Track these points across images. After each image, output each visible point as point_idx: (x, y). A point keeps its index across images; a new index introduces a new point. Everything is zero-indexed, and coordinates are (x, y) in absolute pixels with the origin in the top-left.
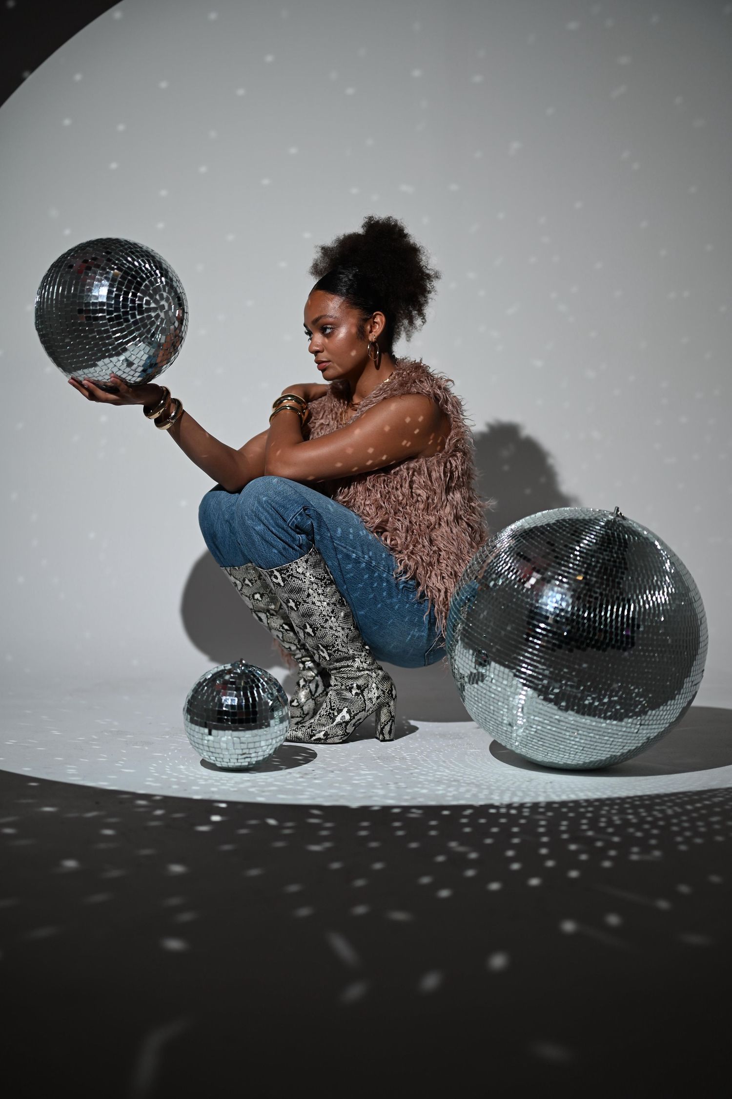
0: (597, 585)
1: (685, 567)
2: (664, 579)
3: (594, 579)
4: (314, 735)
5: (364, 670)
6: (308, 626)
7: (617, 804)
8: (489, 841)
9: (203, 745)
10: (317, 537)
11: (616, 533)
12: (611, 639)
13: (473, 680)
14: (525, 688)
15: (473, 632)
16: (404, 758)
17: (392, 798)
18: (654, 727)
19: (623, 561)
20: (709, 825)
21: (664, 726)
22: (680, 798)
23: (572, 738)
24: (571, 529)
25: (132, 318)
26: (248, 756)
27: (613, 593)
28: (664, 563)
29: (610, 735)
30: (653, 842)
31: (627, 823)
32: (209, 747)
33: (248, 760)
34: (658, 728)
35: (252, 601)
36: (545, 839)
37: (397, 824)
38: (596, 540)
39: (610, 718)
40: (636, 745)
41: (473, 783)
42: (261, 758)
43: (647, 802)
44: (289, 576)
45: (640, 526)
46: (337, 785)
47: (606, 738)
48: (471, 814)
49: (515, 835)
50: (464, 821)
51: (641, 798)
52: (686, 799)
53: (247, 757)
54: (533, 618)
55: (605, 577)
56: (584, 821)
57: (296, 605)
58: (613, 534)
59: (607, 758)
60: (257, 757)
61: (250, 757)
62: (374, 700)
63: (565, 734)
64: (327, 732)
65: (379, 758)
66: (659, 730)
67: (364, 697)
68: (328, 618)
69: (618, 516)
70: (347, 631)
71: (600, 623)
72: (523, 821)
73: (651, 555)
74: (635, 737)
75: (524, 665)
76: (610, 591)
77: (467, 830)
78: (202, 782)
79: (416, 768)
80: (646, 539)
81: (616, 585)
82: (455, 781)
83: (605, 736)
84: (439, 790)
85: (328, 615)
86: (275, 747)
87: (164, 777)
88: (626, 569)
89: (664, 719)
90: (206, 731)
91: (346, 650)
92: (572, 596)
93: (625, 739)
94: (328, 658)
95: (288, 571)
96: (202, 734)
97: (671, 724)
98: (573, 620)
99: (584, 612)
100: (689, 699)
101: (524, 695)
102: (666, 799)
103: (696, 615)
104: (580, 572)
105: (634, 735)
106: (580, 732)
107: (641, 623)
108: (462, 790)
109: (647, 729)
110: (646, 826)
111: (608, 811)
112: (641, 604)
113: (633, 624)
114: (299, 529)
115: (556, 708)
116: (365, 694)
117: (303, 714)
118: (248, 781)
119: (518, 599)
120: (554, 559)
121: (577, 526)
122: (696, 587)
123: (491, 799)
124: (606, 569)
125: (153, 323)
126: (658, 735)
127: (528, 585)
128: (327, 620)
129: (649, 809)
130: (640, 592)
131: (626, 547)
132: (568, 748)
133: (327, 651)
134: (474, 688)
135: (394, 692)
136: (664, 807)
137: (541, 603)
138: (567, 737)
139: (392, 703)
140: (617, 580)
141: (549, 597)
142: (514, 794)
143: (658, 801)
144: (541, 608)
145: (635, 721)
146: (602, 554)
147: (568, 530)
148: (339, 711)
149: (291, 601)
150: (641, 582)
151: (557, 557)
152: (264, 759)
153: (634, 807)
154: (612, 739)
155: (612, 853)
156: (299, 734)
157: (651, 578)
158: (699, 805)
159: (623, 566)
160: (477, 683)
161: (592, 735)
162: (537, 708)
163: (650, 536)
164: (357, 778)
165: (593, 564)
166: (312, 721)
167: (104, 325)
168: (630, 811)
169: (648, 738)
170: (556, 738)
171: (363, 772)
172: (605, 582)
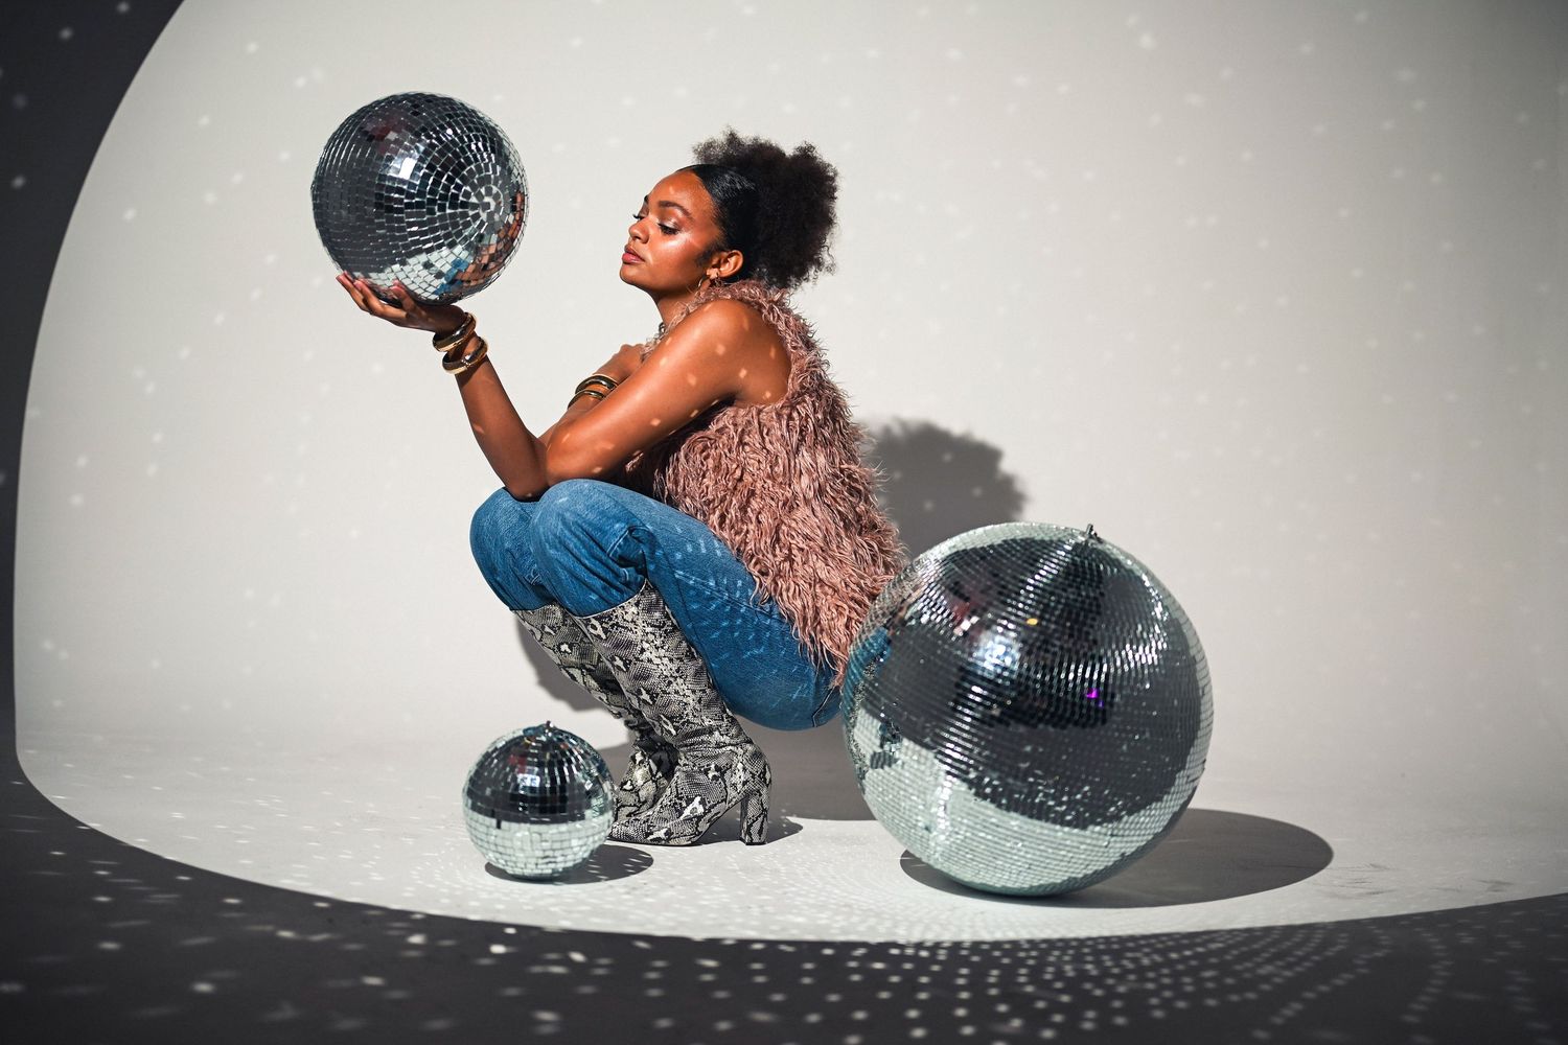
0: (1056, 635)
1: (1184, 613)
2: (1152, 630)
3: (1053, 626)
4: (652, 833)
5: (725, 745)
6: (644, 692)
7: (1072, 948)
8: (884, 995)
9: (488, 842)
10: (652, 567)
11: (1086, 562)
12: (1073, 713)
13: (877, 763)
14: (950, 777)
15: (878, 695)
16: (777, 871)
17: (753, 928)
18: (1130, 839)
19: (1095, 603)
20: (1199, 982)
21: (1145, 838)
22: (1162, 942)
23: (1014, 851)
24: (1023, 554)
25: (439, 210)
26: (553, 860)
27: (1078, 647)
28: (1152, 607)
29: (1068, 849)
30: (1117, 1004)
31: (1083, 976)
32: (496, 845)
33: (552, 866)
34: (1137, 841)
35: (558, 653)
36: (964, 995)
37: (757, 966)
38: (1058, 571)
39: (1069, 824)
40: (1105, 864)
41: (871, 910)
42: (570, 864)
43: (1116, 946)
44: (612, 626)
45: (1122, 552)
46: (677, 906)
47: (1063, 853)
48: (864, 955)
49: (923, 988)
50: (853, 964)
51: (1107, 940)
52: (1170, 943)
53: (550, 862)
54: (963, 679)
55: (1068, 624)
56: (1023, 971)
57: (625, 665)
58: (1082, 562)
59: (1064, 881)
60: (565, 862)
61: (555, 862)
62: (739, 786)
63: (1004, 846)
64: (670, 829)
65: (741, 870)
66: (1138, 844)
67: (725, 781)
68: (672, 679)
69: (1091, 537)
70: (699, 694)
71: (1059, 690)
72: (936, 968)
73: (1135, 595)
74: (1104, 852)
75: (949, 745)
76: (1074, 644)
77: (856, 978)
78: (484, 896)
79: (793, 886)
80: (1130, 571)
81: (1083, 636)
82: (845, 906)
83: (1061, 850)
84: (821, 919)
85: (671, 676)
86: (591, 848)
87: (431, 886)
88: (1099, 613)
89: (1145, 828)
90: (494, 822)
91: (699, 721)
92: (1020, 650)
93: (1089, 855)
94: (674, 732)
95: (611, 619)
96: (488, 827)
97: (1156, 836)
98: (1020, 684)
99: (1036, 672)
100: (1181, 801)
101: (949, 789)
102: (1142, 942)
103: (1196, 681)
104: (1033, 615)
105: (1102, 850)
106: (1026, 843)
107: (1117, 691)
108: (855, 919)
109: (1121, 842)
110: (1110, 981)
111: (1059, 958)
112: (1118, 663)
113: (1106, 691)
114: (624, 561)
115: (992, 806)
116: (727, 776)
117: (639, 801)
118: (551, 896)
119: (944, 650)
120: (998, 596)
121: (1033, 550)
122: (1198, 640)
123: (895, 934)
124: (1070, 613)
125: (467, 225)
126: (1137, 850)
127: (958, 632)
128: (670, 683)
129: (1117, 956)
130: (1117, 647)
131: (1100, 582)
132: (1008, 865)
133: (672, 723)
134: (878, 774)
135: (768, 776)
136: (1138, 955)
137: (976, 658)
138: (1008, 850)
139: (764, 791)
140: (1085, 629)
141: (987, 650)
142: (928, 928)
143: (1131, 945)
144: (976, 665)
145: (1104, 830)
146: (1065, 590)
147: (1019, 555)
148: (690, 801)
149: (617, 658)
150: (1118, 633)
151: (1000, 593)
152: (575, 866)
153: (1097, 953)
154: (1071, 855)
155: (1058, 1018)
156: (631, 831)
157: (1133, 627)
158: (1188, 953)
159: (1094, 608)
160: (882, 768)
161: (1042, 847)
162: (964, 806)
163: (1136, 568)
164: (707, 897)
165: (1052, 604)
166: (650, 813)
167: (400, 211)
168: (1089, 958)
169: (1123, 855)
170: (993, 850)
171: (716, 889)
172: (1068, 631)
